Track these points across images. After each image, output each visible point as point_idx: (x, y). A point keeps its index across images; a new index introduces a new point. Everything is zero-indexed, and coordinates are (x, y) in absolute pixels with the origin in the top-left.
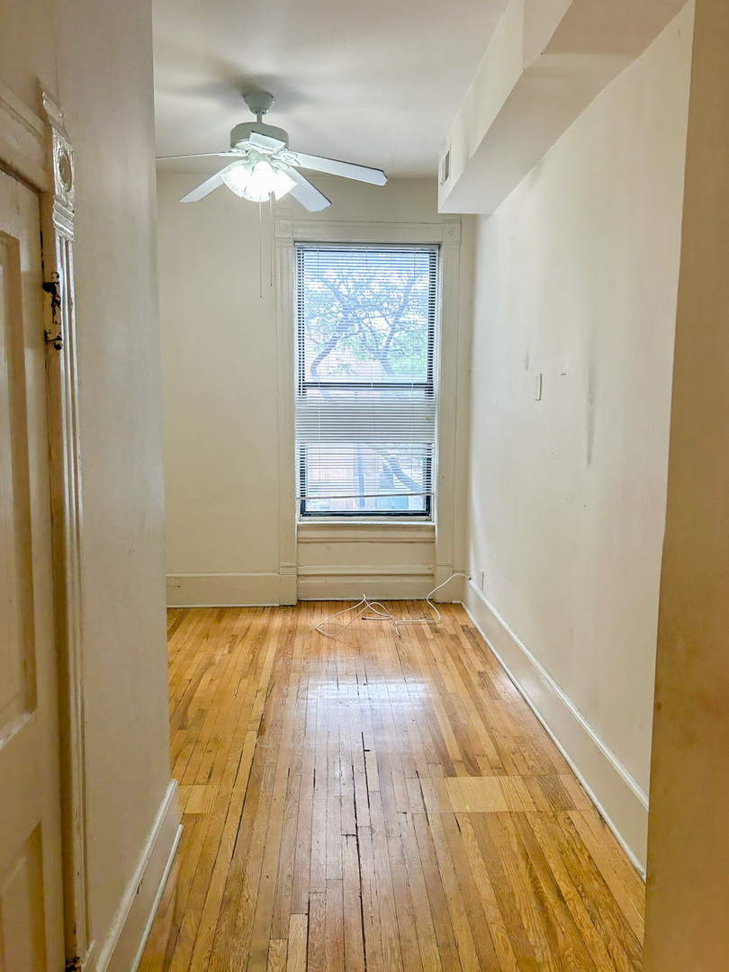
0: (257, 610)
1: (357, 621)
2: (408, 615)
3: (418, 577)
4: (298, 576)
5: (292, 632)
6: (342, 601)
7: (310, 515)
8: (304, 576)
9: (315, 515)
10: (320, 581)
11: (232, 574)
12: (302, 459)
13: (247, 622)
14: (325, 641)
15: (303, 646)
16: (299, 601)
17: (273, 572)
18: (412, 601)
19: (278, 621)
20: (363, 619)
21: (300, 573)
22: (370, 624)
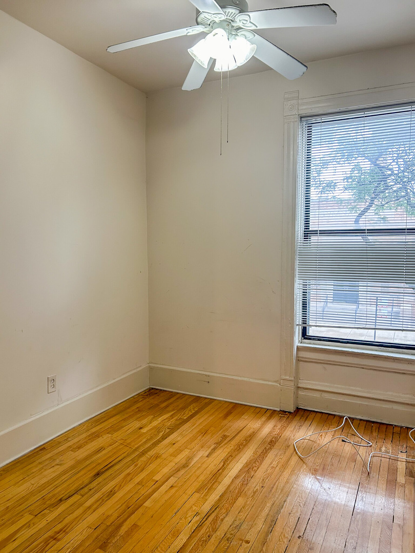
0: (259, 412)
1: (336, 442)
2: (389, 446)
3: (408, 406)
4: (299, 387)
5: (272, 443)
6: (334, 415)
7: (310, 339)
8: (303, 388)
9: (314, 339)
10: (317, 395)
11: (245, 379)
12: (305, 294)
13: (245, 423)
14: (295, 459)
15: (271, 463)
16: (298, 410)
17: (275, 382)
18: (401, 427)
19: (268, 428)
20: (343, 441)
21: (300, 385)
22: (348, 448)
